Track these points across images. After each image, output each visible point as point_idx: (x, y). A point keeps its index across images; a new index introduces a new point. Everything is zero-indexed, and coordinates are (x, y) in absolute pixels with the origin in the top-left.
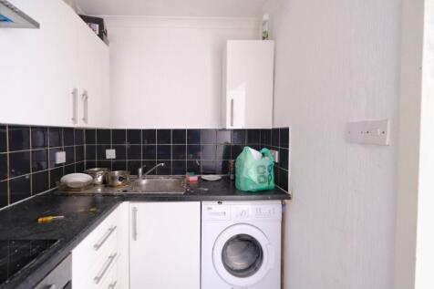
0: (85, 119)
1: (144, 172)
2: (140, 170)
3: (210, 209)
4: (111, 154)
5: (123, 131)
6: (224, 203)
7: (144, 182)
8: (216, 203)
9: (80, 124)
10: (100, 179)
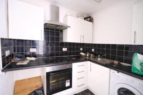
0: (83, 41)
1: (100, 56)
2: (99, 56)
3: (114, 73)
4: (93, 50)
5: (96, 44)
6: (120, 73)
7: (99, 59)
8: (117, 72)
9: (82, 42)
10: (88, 55)
